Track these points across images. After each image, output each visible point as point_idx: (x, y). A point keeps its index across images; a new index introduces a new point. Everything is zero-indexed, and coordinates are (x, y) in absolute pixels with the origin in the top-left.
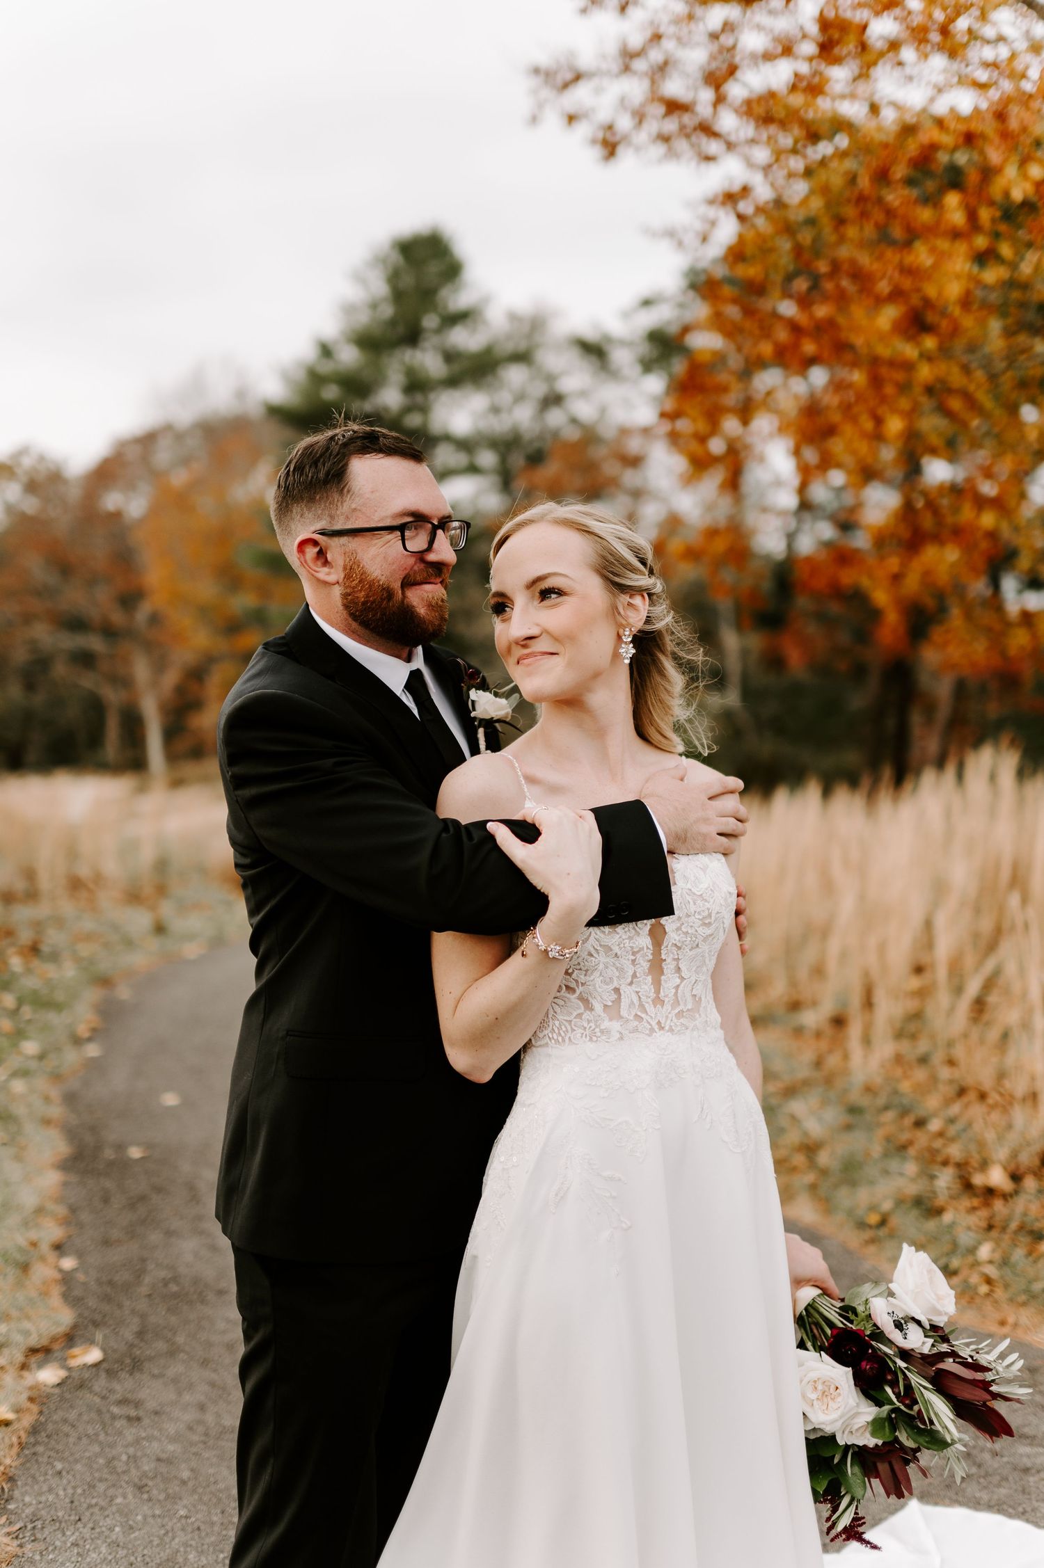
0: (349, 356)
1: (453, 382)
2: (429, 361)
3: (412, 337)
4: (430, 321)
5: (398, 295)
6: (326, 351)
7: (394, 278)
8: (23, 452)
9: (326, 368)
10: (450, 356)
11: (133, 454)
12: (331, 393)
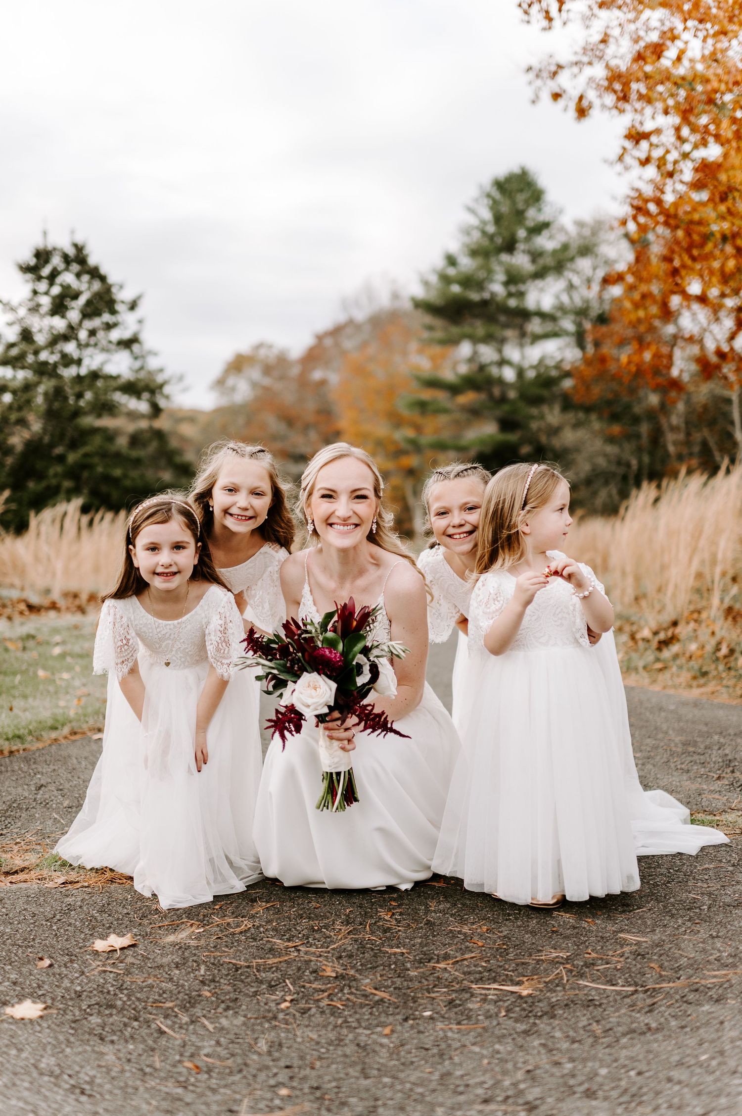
0: (466, 263)
1: (539, 275)
2: (521, 260)
3: (510, 247)
4: (522, 233)
5: (498, 219)
6: (451, 261)
7: (494, 206)
8: (260, 346)
9: (451, 272)
10: (535, 255)
11: (328, 342)
12: (456, 289)
